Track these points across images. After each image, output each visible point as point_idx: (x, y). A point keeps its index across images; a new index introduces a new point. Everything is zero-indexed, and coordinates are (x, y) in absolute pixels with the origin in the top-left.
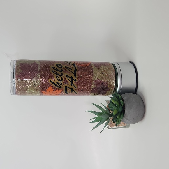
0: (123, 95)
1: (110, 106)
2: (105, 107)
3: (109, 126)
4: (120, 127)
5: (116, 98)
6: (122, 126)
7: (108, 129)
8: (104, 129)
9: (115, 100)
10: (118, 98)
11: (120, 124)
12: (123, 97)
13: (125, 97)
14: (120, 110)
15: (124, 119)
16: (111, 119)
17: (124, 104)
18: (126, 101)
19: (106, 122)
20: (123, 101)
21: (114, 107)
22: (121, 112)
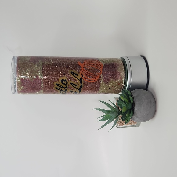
0: (133, 91)
1: (119, 103)
2: (114, 104)
3: (118, 124)
4: (129, 125)
5: (125, 94)
6: (132, 125)
7: (117, 128)
8: (112, 127)
9: (124, 97)
10: (127, 94)
11: (130, 123)
12: (132, 93)
13: (135, 93)
14: (130, 107)
15: (134, 117)
16: (120, 117)
17: (134, 101)
18: (136, 98)
19: (115, 120)
20: (133, 98)
21: (124, 104)
22: (130, 110)
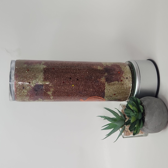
0: (142, 99)
1: (126, 112)
2: (119, 111)
3: (124, 134)
5: (133, 102)
6: (140, 135)
7: (124, 137)
9: (133, 105)
10: (136, 102)
12: (142, 101)
13: (146, 101)
15: (144, 127)
16: (127, 127)
17: (144, 110)
18: (147, 107)
19: (121, 129)
20: (143, 106)
21: (132, 113)
22: (140, 120)
